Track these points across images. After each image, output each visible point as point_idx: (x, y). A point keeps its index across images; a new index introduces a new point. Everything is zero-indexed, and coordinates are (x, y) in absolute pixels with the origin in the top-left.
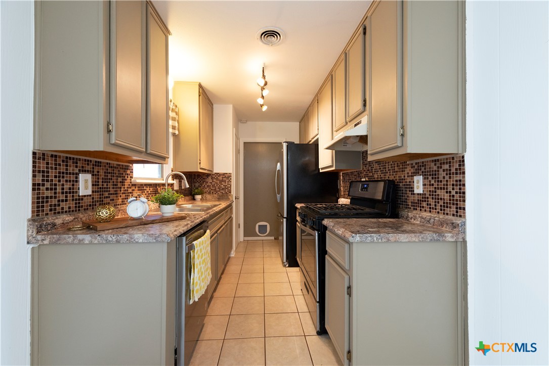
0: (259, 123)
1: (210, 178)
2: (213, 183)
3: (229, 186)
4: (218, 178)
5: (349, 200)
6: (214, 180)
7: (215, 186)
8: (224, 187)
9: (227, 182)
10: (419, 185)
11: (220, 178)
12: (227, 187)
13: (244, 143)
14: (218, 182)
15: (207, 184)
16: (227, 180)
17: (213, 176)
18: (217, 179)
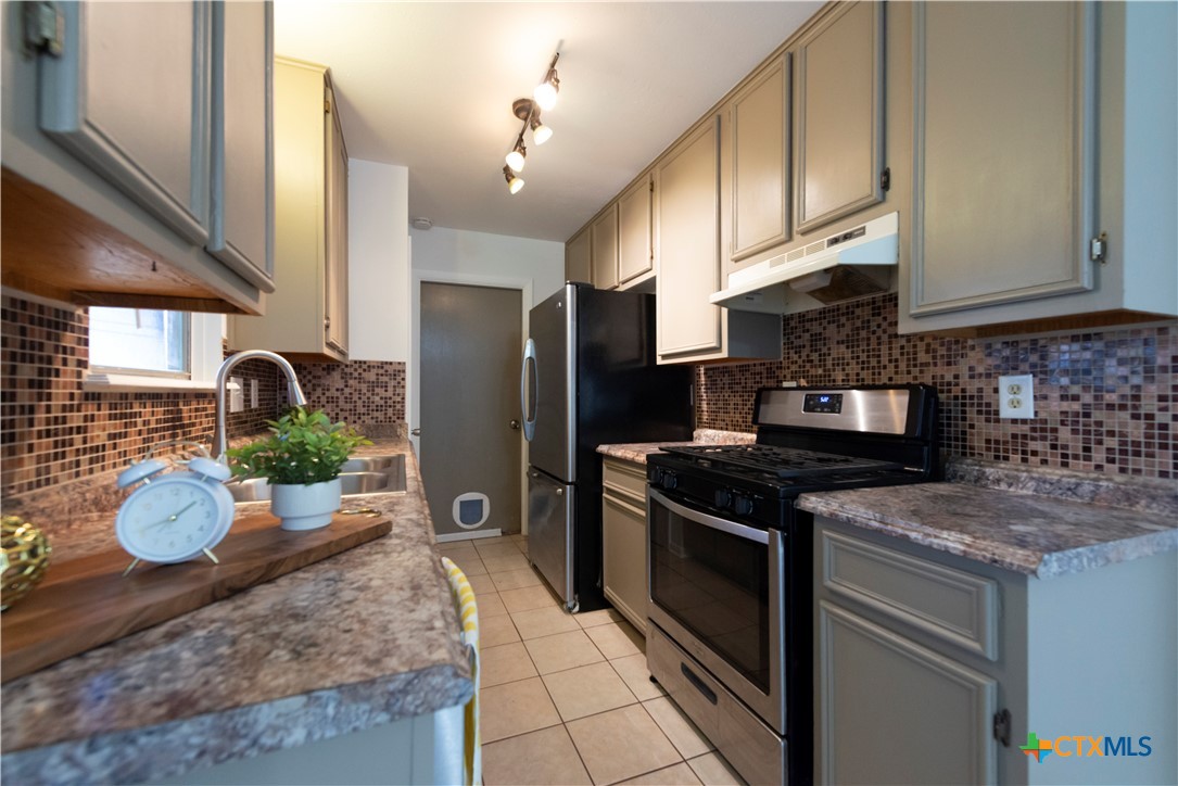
0: (464, 235)
1: (336, 375)
2: (347, 391)
3: (399, 399)
4: (365, 375)
5: (754, 436)
6: (351, 382)
7: (355, 397)
8: (382, 402)
9: (390, 389)
10: (1017, 398)
11: (371, 376)
12: (390, 402)
13: (422, 282)
14: (364, 388)
15: (328, 394)
16: (393, 383)
17: (348, 370)
18: (360, 379)
